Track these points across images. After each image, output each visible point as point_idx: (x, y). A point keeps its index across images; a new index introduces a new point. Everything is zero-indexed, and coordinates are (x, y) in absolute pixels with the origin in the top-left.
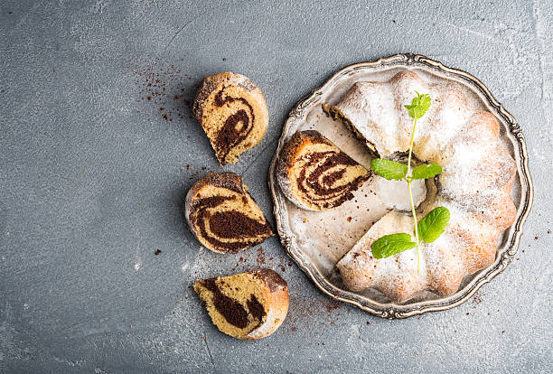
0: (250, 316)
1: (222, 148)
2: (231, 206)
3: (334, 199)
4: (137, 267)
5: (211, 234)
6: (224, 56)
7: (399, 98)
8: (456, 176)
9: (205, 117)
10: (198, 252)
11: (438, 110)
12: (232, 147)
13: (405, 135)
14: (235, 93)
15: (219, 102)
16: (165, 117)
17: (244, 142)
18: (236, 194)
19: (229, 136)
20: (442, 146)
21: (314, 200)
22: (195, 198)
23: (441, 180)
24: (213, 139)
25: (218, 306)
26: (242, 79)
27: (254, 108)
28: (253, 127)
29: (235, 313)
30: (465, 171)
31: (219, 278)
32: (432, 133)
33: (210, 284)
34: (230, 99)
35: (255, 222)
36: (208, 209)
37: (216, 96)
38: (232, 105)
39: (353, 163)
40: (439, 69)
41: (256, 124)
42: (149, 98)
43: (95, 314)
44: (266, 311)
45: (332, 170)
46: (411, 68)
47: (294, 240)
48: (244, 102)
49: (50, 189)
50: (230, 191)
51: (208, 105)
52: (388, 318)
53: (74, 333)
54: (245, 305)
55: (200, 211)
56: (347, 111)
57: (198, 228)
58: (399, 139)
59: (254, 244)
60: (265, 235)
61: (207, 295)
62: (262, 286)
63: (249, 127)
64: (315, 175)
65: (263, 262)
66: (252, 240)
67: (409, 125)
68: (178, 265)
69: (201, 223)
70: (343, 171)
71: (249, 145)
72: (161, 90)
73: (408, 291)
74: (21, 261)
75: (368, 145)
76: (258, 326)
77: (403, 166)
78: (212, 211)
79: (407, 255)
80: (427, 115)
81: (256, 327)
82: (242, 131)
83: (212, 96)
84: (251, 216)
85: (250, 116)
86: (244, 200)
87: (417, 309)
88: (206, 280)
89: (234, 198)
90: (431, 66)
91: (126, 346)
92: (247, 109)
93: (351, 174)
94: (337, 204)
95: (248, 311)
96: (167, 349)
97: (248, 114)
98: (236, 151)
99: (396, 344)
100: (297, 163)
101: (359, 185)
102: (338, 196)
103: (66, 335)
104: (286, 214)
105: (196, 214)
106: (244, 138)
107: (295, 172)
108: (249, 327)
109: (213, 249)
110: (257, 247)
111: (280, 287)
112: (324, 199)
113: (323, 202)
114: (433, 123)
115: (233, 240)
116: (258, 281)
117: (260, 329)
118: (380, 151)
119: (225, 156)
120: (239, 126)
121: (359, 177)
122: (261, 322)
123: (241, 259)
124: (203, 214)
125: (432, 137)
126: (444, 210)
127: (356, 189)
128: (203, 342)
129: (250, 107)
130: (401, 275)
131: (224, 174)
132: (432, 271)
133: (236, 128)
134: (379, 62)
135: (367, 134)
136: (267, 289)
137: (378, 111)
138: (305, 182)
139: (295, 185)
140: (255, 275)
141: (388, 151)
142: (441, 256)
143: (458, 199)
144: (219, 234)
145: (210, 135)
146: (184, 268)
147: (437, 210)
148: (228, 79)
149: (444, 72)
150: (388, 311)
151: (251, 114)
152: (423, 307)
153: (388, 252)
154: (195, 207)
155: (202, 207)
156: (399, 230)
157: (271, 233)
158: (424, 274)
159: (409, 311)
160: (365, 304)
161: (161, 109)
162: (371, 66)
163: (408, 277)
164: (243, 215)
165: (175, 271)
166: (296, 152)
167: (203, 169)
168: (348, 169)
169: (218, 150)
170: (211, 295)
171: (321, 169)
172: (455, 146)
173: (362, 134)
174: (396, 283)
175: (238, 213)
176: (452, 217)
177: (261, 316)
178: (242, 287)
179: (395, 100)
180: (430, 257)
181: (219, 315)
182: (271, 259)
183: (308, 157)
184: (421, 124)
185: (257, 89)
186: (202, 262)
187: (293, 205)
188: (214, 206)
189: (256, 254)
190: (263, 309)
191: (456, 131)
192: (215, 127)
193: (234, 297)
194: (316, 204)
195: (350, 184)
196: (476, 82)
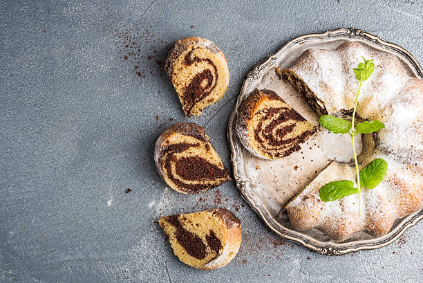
0: (208, 249)
1: (189, 102)
2: (195, 152)
3: (285, 150)
4: (109, 203)
5: (176, 176)
6: (192, 24)
7: (346, 62)
8: (394, 132)
9: (175, 74)
10: (163, 192)
11: (380, 75)
12: (197, 101)
13: (351, 95)
14: (202, 55)
15: (188, 62)
16: (139, 74)
17: (207, 98)
18: (200, 142)
19: (195, 91)
20: (383, 106)
21: (267, 149)
22: (164, 144)
23: (380, 135)
24: (181, 94)
25: (179, 240)
26: (208, 43)
27: (218, 68)
28: (216, 84)
29: (194, 246)
30: (402, 128)
31: (182, 215)
32: (375, 94)
33: (174, 220)
34: (198, 60)
35: (212, 166)
36: (175, 154)
37: (186, 56)
38: (199, 64)
39: (302, 119)
40: (377, 42)
41: (219, 82)
42: (126, 58)
43: (71, 242)
44: (223, 245)
45: (284, 124)
46: (353, 40)
47: (247, 184)
48: (210, 62)
50: (195, 139)
51: (178, 63)
52: (326, 254)
53: (52, 258)
54: (204, 239)
55: (169, 155)
56: (301, 73)
57: (165, 170)
58: (346, 98)
59: (213, 187)
60: (223, 179)
61: (171, 230)
62: (221, 222)
63: (213, 85)
64: (270, 128)
65: (219, 202)
66: (212, 183)
67: (355, 86)
68: (146, 202)
69: (168, 167)
70: (294, 125)
71: (212, 100)
72: (136, 51)
73: (349, 231)
74: (8, 195)
75: (318, 102)
76: (215, 258)
77: (348, 122)
78: (179, 156)
79: (350, 199)
80: (370, 78)
81: (213, 259)
82: (207, 88)
83: (183, 56)
84: (212, 162)
85: (214, 75)
86: (207, 147)
87: (352, 247)
88: (170, 217)
89: (198, 145)
90: (370, 39)
91: (97, 271)
92: (212, 69)
93: (300, 129)
94: (287, 154)
95: (206, 244)
96: (133, 275)
97: (213, 73)
98: (200, 105)
100: (256, 116)
101: (306, 138)
102: (288, 146)
103: (46, 260)
104: (241, 161)
105: (164, 158)
106: (208, 94)
107: (253, 124)
108: (207, 258)
109: (177, 190)
110: (215, 189)
111: (236, 225)
112: (276, 150)
113: (275, 152)
114: (376, 85)
115: (195, 183)
116: (217, 219)
117: (216, 261)
118: (328, 108)
119: (190, 109)
120: (204, 83)
121: (306, 132)
122: (218, 254)
123: (201, 199)
124: (170, 157)
125: (375, 97)
126: (382, 161)
127: (303, 142)
128: (165, 270)
129: (215, 67)
130: (344, 216)
131: (191, 125)
132: (371, 214)
133: (202, 85)
134: (326, 34)
135: (318, 93)
136: (225, 225)
137: (328, 73)
138: (261, 133)
139: (252, 135)
140: (214, 213)
141: (336, 109)
142: (379, 201)
143: (395, 152)
144: (183, 176)
145: (179, 90)
146: (151, 205)
147: (376, 161)
148: (197, 42)
149: (381, 45)
150: (327, 248)
151: (215, 73)
152: (357, 246)
153: (334, 196)
154: (164, 152)
155: (170, 152)
156: (343, 178)
157: (228, 177)
158: (363, 217)
159: (345, 248)
160: (307, 242)
161: (136, 67)
162: (319, 37)
163: (350, 219)
164: (205, 160)
165: (142, 208)
166: (255, 106)
167: (170, 120)
168: (298, 124)
169: (185, 104)
170: (174, 229)
171: (275, 123)
172: (394, 106)
173: (313, 93)
174: (339, 224)
175: (201, 158)
176: (389, 168)
177: (218, 249)
178: (202, 223)
179: (343, 64)
180: (370, 202)
181: (181, 247)
182: (226, 200)
183: (265, 111)
184: (365, 86)
185: (221, 52)
186: (166, 201)
187: (248, 154)
188: (180, 151)
189: (213, 195)
190: (220, 243)
191: (395, 93)
192: (183, 83)
193: (194, 232)
194: (269, 154)
195: (298, 137)
196: (407, 55)
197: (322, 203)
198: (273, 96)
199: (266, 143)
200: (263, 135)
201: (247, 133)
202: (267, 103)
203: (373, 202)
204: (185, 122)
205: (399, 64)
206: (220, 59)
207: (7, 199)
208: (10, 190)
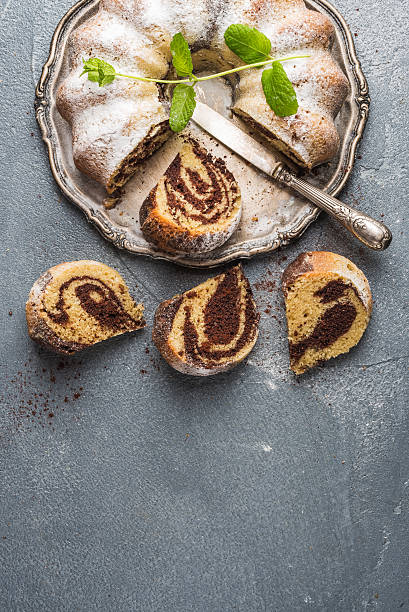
0: (342, 300)
1: (122, 322)
2: (198, 314)
3: (225, 181)
4: (267, 449)
5: (232, 344)
6: (6, 313)
8: (183, 21)
9: (80, 339)
10: (254, 367)
11: (103, 49)
12: (122, 309)
14: (54, 297)
15: (63, 319)
16: (77, 396)
17: (118, 294)
18: (183, 306)
19: (107, 311)
20: (148, 41)
21: (228, 204)
22: (183, 359)
24: (109, 333)
25: (326, 344)
26: (36, 288)
27: (75, 275)
28: (98, 280)
29: (337, 321)
30: (178, 10)
31: (290, 339)
32: (132, 54)
33: (296, 351)
34: (60, 304)
35: (220, 287)
36: (200, 344)
37: (55, 321)
38: (67, 303)
39: (178, 159)
40: (52, 66)
41: (95, 275)
42: (51, 415)
43: (324, 508)
44: (336, 278)
45: (188, 184)
46: (53, 100)
48: (65, 286)
49: (157, 556)
50: (179, 313)
51: (65, 334)
52: (369, 104)
53: (347, 539)
54: (326, 306)
55: (200, 354)
57: (223, 360)
58: (142, 96)
59: (249, 291)
60: (239, 276)
61: (311, 357)
62: (303, 280)
63: (99, 284)
64: (197, 204)
65: (272, 284)
66: (244, 292)
67: (124, 84)
68: (269, 394)
69: (217, 355)
70: (188, 171)
71: (121, 287)
72: (42, 400)
74: (249, 603)
75: (152, 135)
76: (355, 290)
77: (176, 90)
78: (202, 338)
79: (291, 72)
81: (357, 294)
82: (102, 294)
83: (54, 327)
84: (213, 291)
85: (85, 282)
86: (192, 296)
87: (354, 70)
88: (292, 357)
89: (187, 309)
90: (48, 77)
91: (368, 471)
92: (75, 285)
93: (191, 162)
94: (230, 177)
95: (335, 303)
96: (376, 417)
97: (81, 283)
98: (128, 305)
99: (388, 126)
100: (183, 224)
101: (204, 151)
103: (348, 549)
105: (205, 360)
106: (112, 292)
107: (195, 227)
108: (356, 303)
109: (252, 344)
110: (254, 289)
111: (307, 259)
112: (226, 192)
113: (230, 194)
114: (119, 54)
115: (243, 317)
116: (298, 285)
117: (360, 289)
118: (159, 119)
119: (133, 320)
120: (95, 297)
121: (195, 153)
122: (350, 286)
123: (267, 311)
124: (204, 351)
125: (137, 54)
126: (228, 33)
128: (370, 369)
129: (73, 279)
130: (315, 79)
131: (156, 319)
133: (98, 301)
134: (47, 140)
135: (139, 135)
136: (308, 274)
137: (109, 124)
138: (207, 216)
139: (211, 227)
140: (289, 289)
141: (159, 109)
142: (287, 31)
143: (212, 16)
144: (232, 333)
145: (105, 335)
146: (273, 387)
147: (228, 43)
148: (34, 305)
149: (54, 60)
150: (359, 104)
151: (81, 280)
152: (351, 62)
153: (288, 93)
154: (195, 360)
155: (196, 351)
156: (259, 87)
157: (237, 268)
158: (311, 52)
159: (357, 78)
160: (354, 133)
161: (66, 401)
162: (54, 151)
163: (317, 70)
164: (210, 301)
165: (276, 399)
166: (168, 226)
167: (148, 352)
168: (186, 165)
169: (125, 328)
170: (310, 351)
171: (188, 196)
172: (147, 24)
173: (140, 144)
174: (326, 85)
175: (207, 306)
176: (236, 23)
177: (342, 285)
178: (303, 308)
179: (93, 105)
180: (289, 44)
181: (337, 343)
182: (270, 273)
183: (173, 211)
184: (121, 70)
185: (51, 270)
186: (267, 363)
187: (238, 234)
188: (196, 336)
189: (262, 293)
190: (334, 282)
191: (127, 26)
192: (94, 328)
193: (316, 320)
194: (234, 201)
195: (204, 163)
196: (66, 21)
197: (299, 112)
198: (150, 202)
199: (220, 207)
200: (208, 212)
201: (208, 235)
202: (162, 211)
203: (289, 38)
204: (151, 331)
205: (84, 26)
206: (61, 272)
207: (256, 604)
208: (242, 600)
